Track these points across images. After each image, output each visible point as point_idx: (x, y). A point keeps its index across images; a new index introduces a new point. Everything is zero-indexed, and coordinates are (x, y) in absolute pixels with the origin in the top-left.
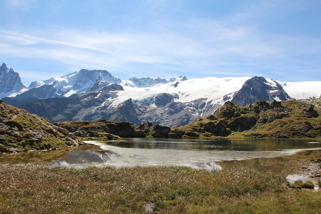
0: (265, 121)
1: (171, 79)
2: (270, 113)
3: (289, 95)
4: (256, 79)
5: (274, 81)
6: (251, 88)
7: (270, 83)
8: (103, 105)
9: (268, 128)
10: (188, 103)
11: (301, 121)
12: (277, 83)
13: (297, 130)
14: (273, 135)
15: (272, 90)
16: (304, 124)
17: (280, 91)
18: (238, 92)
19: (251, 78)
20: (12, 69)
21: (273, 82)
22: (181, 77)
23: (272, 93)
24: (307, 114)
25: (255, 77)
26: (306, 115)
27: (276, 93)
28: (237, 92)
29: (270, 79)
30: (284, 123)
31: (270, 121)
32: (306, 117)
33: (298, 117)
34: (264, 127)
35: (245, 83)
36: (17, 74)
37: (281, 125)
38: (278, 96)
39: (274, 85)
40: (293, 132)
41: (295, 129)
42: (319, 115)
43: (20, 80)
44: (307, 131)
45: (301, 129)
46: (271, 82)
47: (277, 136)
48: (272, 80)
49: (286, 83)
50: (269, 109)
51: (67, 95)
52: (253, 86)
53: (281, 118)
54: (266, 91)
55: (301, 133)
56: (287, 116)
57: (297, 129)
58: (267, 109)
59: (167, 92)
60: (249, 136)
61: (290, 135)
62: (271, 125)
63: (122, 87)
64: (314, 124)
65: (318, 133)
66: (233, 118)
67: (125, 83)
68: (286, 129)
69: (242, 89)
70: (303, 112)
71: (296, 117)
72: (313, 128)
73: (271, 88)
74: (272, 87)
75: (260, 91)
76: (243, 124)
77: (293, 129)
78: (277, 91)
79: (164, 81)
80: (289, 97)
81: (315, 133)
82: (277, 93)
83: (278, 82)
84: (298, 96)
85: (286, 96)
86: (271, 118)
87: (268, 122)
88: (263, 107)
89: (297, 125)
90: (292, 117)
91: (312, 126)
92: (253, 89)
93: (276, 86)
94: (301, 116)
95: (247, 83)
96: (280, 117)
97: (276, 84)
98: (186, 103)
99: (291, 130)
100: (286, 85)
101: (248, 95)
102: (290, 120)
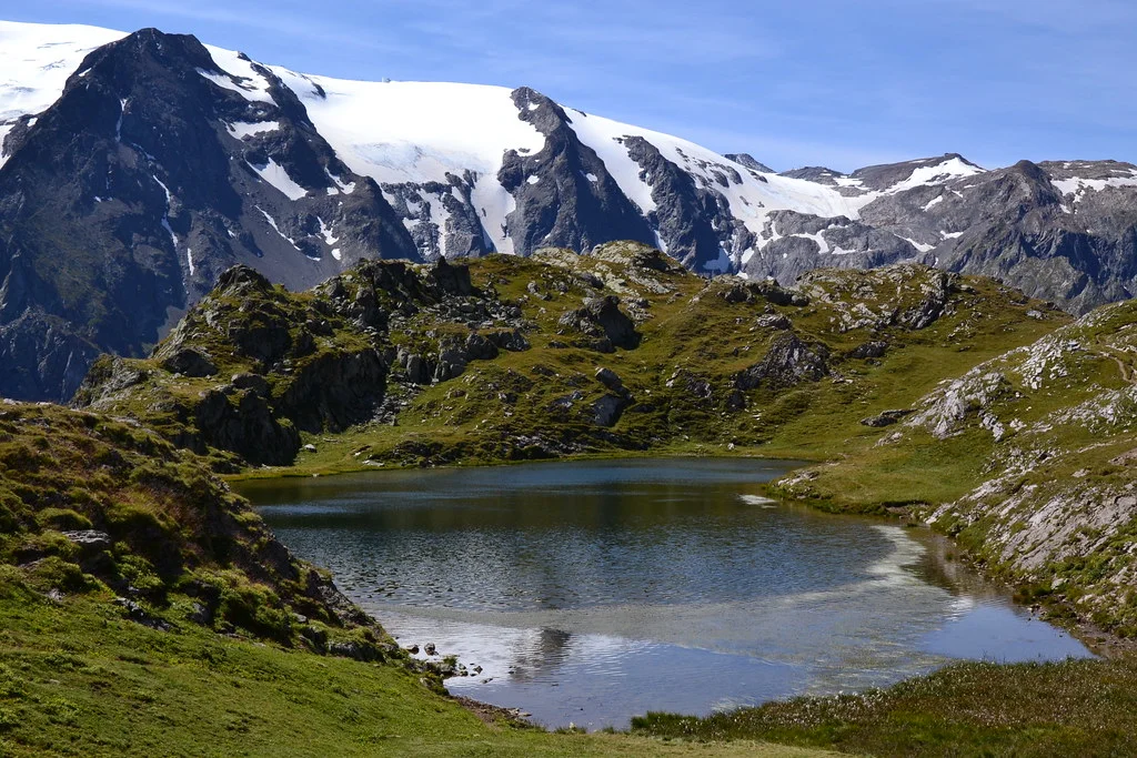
0: (423, 372)
2: (435, 326)
3: (343, 154)
4: (151, 46)
5: (259, 69)
6: (124, 103)
7: (237, 80)
9: (457, 411)
11: (583, 370)
12: (274, 81)
13: (578, 418)
14: (493, 447)
15: (251, 120)
16: (597, 385)
17: (293, 132)
18: (44, 118)
19: (120, 35)
21: (253, 74)
23: (248, 138)
24: (596, 333)
25: (146, 33)
26: (594, 340)
27: (270, 140)
28: (32, 122)
29: (236, 54)
30: (518, 381)
31: (448, 369)
32: (593, 347)
33: (560, 346)
34: (432, 405)
35: (82, 68)
37: (508, 391)
38: (278, 160)
39: (260, 91)
40: (564, 426)
41: (567, 410)
42: (640, 335)
44: (613, 420)
45: (591, 412)
46: (242, 69)
47: (508, 451)
48: (244, 57)
49: (325, 82)
50: (425, 303)
52: (137, 89)
53: (493, 355)
54: (213, 125)
55: (594, 427)
56: (512, 342)
57: (576, 412)
58: (415, 303)
60: (398, 457)
61: (553, 444)
62: (462, 392)
64: (635, 386)
65: (657, 427)
66: (287, 361)
68: (531, 412)
69: (61, 105)
70: (577, 325)
71: (556, 351)
72: (633, 401)
73: (240, 109)
74: (245, 102)
75: (174, 119)
76: (333, 390)
77: (560, 408)
78: (273, 126)
80: (340, 169)
81: (645, 429)
82: (273, 138)
83: (278, 71)
84: (386, 163)
85: (327, 160)
86: (450, 356)
87: (439, 376)
88: (396, 295)
89: (573, 392)
90: (539, 352)
91: (627, 391)
92: (133, 107)
93: (264, 96)
94: (573, 344)
95: (98, 71)
96: (489, 348)
97: (268, 86)
99: (554, 419)
100: (321, 92)
101: (103, 143)
102: (538, 366)
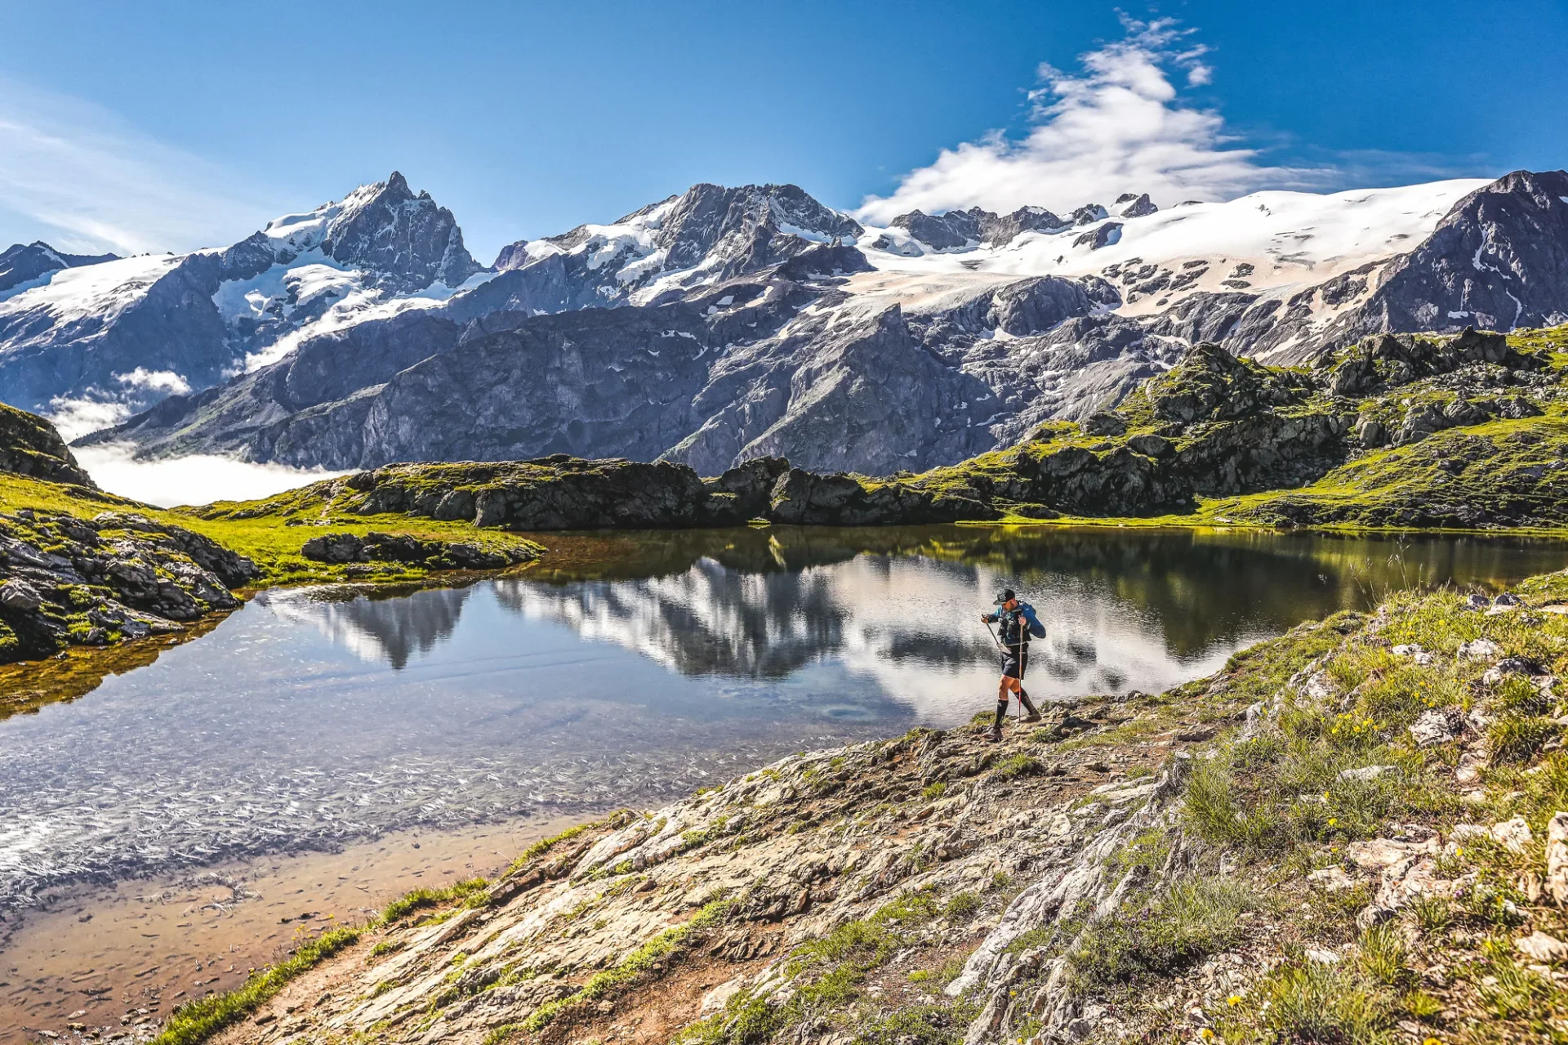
1: (1082, 211)
6: (1486, 235)
8: (783, 335)
10: (1154, 316)
18: (1412, 256)
20: (427, 196)
22: (1125, 198)
28: (1403, 260)
31: (1408, 436)
35: (1451, 212)
36: (447, 215)
43: (459, 240)
51: (644, 297)
53: (1477, 422)
56: (1509, 409)
59: (1057, 271)
62: (1399, 458)
63: (861, 256)
66: (1203, 424)
67: (876, 238)
69: (1430, 243)
76: (1254, 452)
79: (1047, 222)
87: (1395, 441)
92: (1495, 238)
95: (1465, 211)
98: (1141, 318)
